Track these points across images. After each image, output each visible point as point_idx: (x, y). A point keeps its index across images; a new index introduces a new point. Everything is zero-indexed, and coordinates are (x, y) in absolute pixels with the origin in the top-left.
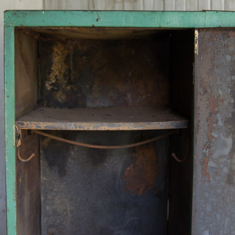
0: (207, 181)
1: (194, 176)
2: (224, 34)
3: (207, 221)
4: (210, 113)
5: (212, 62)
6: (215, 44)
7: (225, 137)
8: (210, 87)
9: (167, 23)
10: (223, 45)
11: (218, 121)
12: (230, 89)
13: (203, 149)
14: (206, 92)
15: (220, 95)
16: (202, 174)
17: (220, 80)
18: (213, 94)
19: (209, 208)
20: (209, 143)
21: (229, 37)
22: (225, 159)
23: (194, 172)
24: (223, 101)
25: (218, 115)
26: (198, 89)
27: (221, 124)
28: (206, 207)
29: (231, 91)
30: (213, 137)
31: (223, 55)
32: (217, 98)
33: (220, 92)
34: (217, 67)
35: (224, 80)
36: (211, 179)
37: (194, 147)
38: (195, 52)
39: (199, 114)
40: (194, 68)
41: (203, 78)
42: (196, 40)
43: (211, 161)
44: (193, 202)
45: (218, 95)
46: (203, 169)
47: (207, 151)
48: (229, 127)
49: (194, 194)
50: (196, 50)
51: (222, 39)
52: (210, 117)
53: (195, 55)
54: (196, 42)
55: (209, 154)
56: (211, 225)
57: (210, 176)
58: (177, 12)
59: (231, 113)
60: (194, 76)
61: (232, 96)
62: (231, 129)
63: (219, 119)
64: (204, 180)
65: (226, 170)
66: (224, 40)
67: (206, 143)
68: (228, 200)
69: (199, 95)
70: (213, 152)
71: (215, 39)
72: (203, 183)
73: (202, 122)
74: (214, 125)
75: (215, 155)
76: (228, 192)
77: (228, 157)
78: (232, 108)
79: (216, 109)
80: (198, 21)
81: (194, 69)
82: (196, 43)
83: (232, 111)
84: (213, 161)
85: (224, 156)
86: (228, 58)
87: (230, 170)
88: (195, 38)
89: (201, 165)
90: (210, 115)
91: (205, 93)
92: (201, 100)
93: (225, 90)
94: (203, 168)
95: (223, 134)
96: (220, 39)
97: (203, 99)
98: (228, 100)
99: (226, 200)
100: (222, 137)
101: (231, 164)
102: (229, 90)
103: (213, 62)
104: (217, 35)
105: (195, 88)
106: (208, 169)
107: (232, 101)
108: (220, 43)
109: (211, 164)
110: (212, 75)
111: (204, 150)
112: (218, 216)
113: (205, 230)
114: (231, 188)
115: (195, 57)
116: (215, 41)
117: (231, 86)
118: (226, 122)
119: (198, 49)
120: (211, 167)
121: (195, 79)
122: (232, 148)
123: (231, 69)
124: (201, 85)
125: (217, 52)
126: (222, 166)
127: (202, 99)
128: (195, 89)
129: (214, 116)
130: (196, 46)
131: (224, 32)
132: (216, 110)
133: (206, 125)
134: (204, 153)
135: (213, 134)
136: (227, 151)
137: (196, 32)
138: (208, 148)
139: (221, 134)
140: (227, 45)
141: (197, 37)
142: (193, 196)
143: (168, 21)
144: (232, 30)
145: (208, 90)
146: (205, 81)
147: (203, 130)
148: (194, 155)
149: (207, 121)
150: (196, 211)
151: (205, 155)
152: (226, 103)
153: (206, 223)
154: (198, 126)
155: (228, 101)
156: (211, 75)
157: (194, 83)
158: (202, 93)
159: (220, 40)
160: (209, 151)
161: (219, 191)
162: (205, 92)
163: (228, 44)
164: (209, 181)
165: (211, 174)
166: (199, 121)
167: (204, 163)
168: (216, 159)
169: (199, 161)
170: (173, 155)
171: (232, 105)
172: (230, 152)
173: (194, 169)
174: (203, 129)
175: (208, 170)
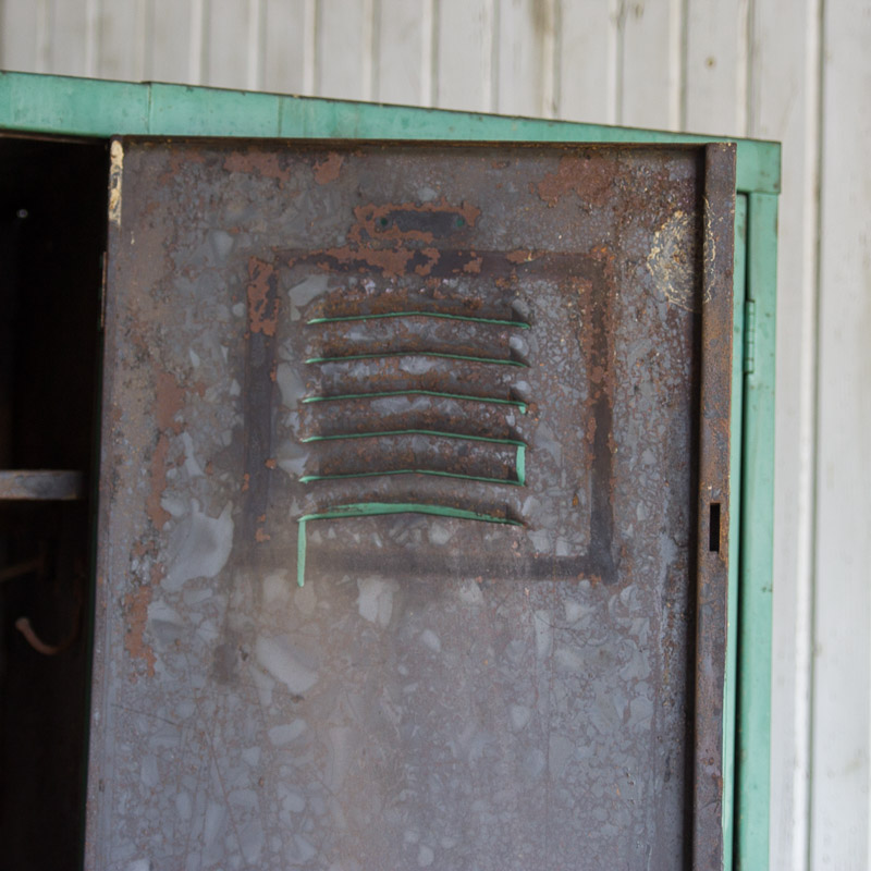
0: (141, 674)
1: (98, 651)
2: (211, 163)
3: (143, 824)
4: (158, 429)
5: (168, 255)
6: (179, 194)
7: (209, 515)
8: (160, 339)
9: (17, 114)
10: (207, 200)
11: (186, 458)
12: (226, 346)
13: (131, 560)
14: (146, 357)
15: (191, 368)
16: (125, 649)
17: (195, 315)
18: (170, 366)
19: (148, 776)
20: (151, 538)
21: (227, 172)
22: (208, 593)
23: (98, 633)
24: (201, 388)
25: (186, 437)
26: (118, 347)
27: (193, 467)
28: (138, 772)
29: (229, 355)
30: (166, 515)
31: (205, 232)
32: (183, 377)
33: (195, 358)
34: (186, 273)
35: (205, 316)
36: (158, 666)
37: (100, 544)
38: (112, 216)
39: (120, 434)
40: (107, 271)
41: (134, 308)
42: (116, 174)
43: (158, 600)
44: (92, 745)
45: (187, 367)
46: (129, 631)
47: (146, 567)
48: (224, 477)
49: (96, 716)
50: (115, 211)
51: (205, 178)
52: (156, 445)
53: (110, 227)
54: (116, 181)
55: (152, 577)
56: (158, 838)
57: (156, 655)
58: (49, 79)
59: (229, 433)
60: (105, 297)
61: (232, 370)
62: (227, 486)
63: (189, 452)
64: (133, 669)
65: (209, 633)
66: (209, 181)
67: (141, 537)
68: (217, 740)
69: (120, 367)
70: (166, 568)
71: (179, 179)
72: (128, 683)
73: (129, 463)
74: (172, 473)
75: (173, 581)
76: (216, 712)
77: (216, 585)
78: (233, 413)
79: (179, 418)
80: (125, 114)
81: (107, 275)
82: (115, 186)
83: (234, 423)
84: (167, 602)
85: (204, 582)
86: (224, 241)
87: (226, 630)
88: (113, 170)
89: (123, 615)
90: (158, 439)
91: (141, 360)
92: (128, 384)
93: (210, 352)
94: (130, 626)
95: (200, 501)
96: (197, 178)
97: (134, 382)
98: (220, 384)
99: (209, 743)
100: (199, 516)
101: (229, 609)
102: (225, 351)
103: (172, 255)
104: (186, 164)
105: (108, 338)
106: (148, 632)
107: (235, 389)
108: (195, 192)
109: (158, 611)
110: (167, 301)
111: (135, 563)
112: (183, 802)
113: (134, 858)
114: (226, 696)
115: (111, 233)
116: (179, 185)
117: (229, 336)
118: (212, 462)
119: (120, 206)
120: (159, 624)
121: (108, 307)
122: (233, 550)
123: (233, 279)
124: (129, 331)
125: (184, 222)
126: (196, 618)
127: (130, 382)
128: (106, 344)
129: (171, 440)
130: (115, 195)
131: (212, 155)
132: (177, 420)
133: (144, 471)
134: (134, 573)
135: (166, 504)
136: (214, 563)
137: (117, 149)
138: (147, 552)
139: (196, 505)
140: (221, 199)
141: (117, 167)
142: (92, 722)
143: (21, 107)
144: (238, 151)
145: (154, 352)
146: (142, 318)
147: (130, 491)
148: (99, 572)
149: (147, 458)
150: (102, 789)
151: (139, 580)
152: (212, 396)
153: (138, 832)
154: (115, 475)
155: (220, 390)
156: (164, 300)
157: (105, 323)
158: (132, 360)
159: (196, 181)
160: (153, 566)
161: (186, 709)
162: (143, 357)
163: (222, 194)
164: (152, 673)
165: (159, 649)
166: (119, 461)
167: (134, 609)
168: (176, 593)
169: (115, 601)
170: (23, 624)
171: (234, 404)
172: (226, 568)
173: (98, 624)
174: (133, 489)
175: (146, 635)
